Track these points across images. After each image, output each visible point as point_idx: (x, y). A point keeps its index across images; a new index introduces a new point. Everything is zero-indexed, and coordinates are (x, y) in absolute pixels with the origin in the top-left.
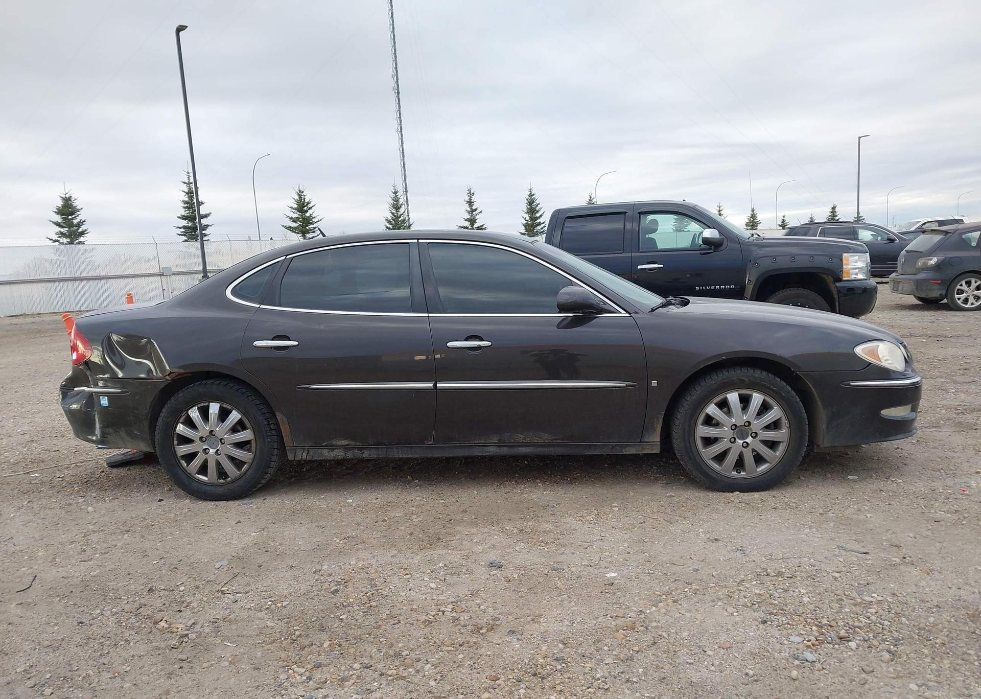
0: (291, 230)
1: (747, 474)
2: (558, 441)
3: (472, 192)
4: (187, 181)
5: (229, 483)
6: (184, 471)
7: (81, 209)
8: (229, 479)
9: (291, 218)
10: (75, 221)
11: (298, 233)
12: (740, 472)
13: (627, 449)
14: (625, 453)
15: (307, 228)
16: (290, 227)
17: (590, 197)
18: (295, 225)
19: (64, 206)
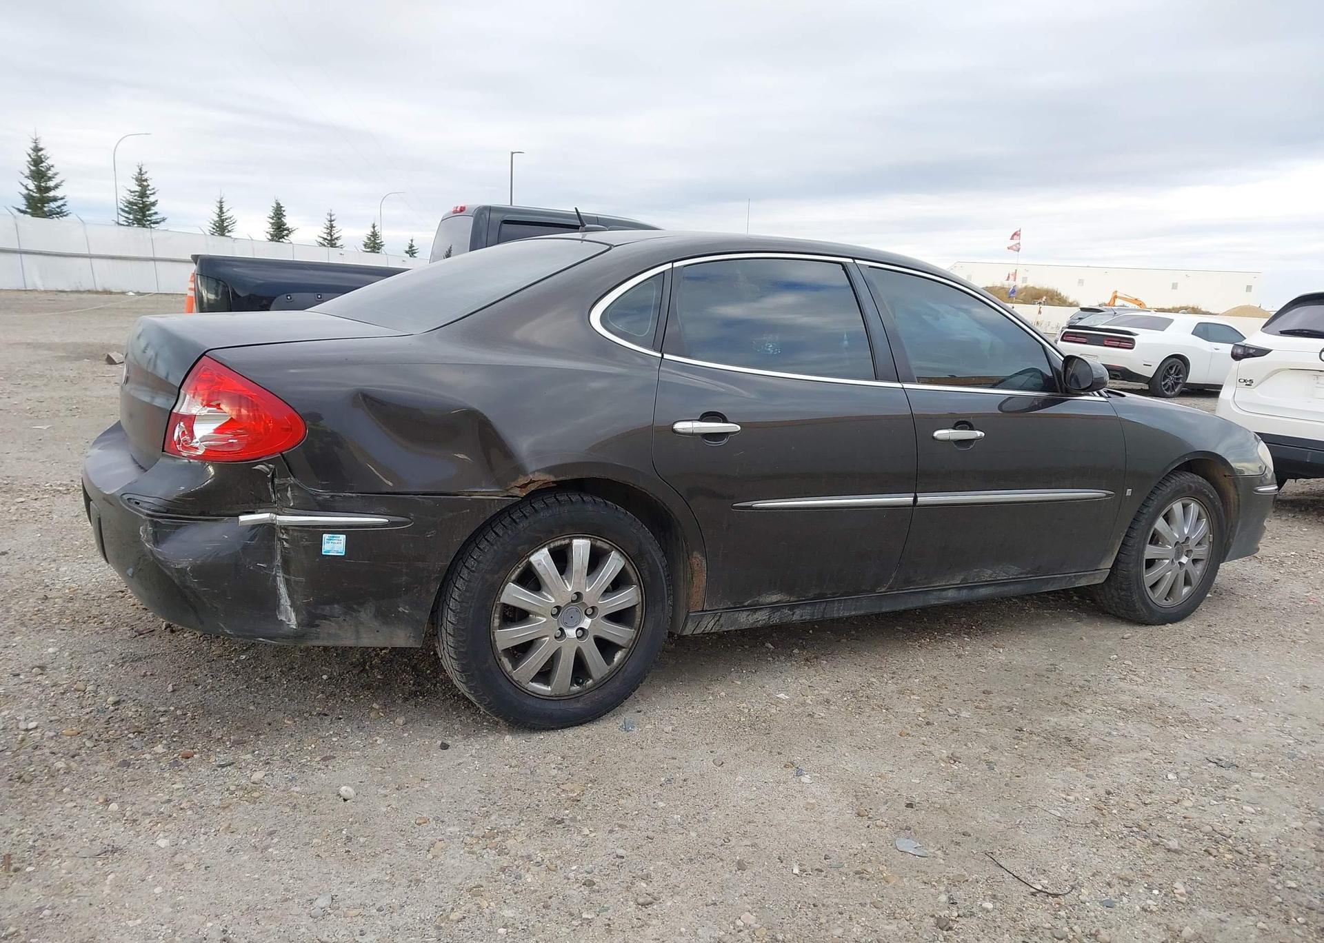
2: (1021, 576)
5: (590, 690)
6: (509, 680)
8: (591, 681)
12: (1168, 600)
13: (1080, 581)
14: (1077, 586)
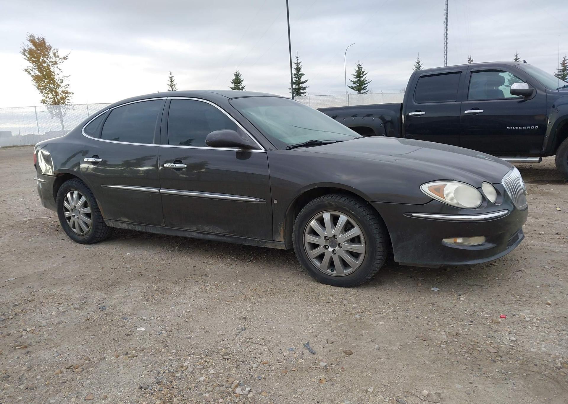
0: (352, 89)
1: (337, 273)
2: (228, 234)
3: (472, 59)
4: (296, 62)
5: (84, 235)
6: (68, 225)
7: (243, 80)
8: (84, 233)
9: (353, 81)
10: (241, 87)
11: (356, 90)
12: (333, 271)
13: (267, 244)
14: (266, 247)
15: (362, 87)
16: (352, 87)
17: (565, 59)
18: (354, 85)
19: (235, 79)
